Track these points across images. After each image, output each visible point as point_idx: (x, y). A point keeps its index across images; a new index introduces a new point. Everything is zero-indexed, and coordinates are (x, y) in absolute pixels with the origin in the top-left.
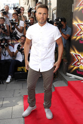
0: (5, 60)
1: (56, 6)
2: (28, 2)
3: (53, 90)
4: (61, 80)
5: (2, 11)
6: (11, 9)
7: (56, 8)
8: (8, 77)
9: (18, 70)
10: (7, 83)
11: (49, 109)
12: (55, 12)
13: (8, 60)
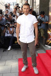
0: (7, 36)
1: (39, 3)
2: (22, 1)
3: (37, 56)
4: (42, 49)
5: (5, 5)
6: (11, 5)
7: (39, 5)
8: (9, 47)
9: (15, 43)
10: (8, 51)
11: (36, 68)
12: (38, 7)
13: (9, 36)
